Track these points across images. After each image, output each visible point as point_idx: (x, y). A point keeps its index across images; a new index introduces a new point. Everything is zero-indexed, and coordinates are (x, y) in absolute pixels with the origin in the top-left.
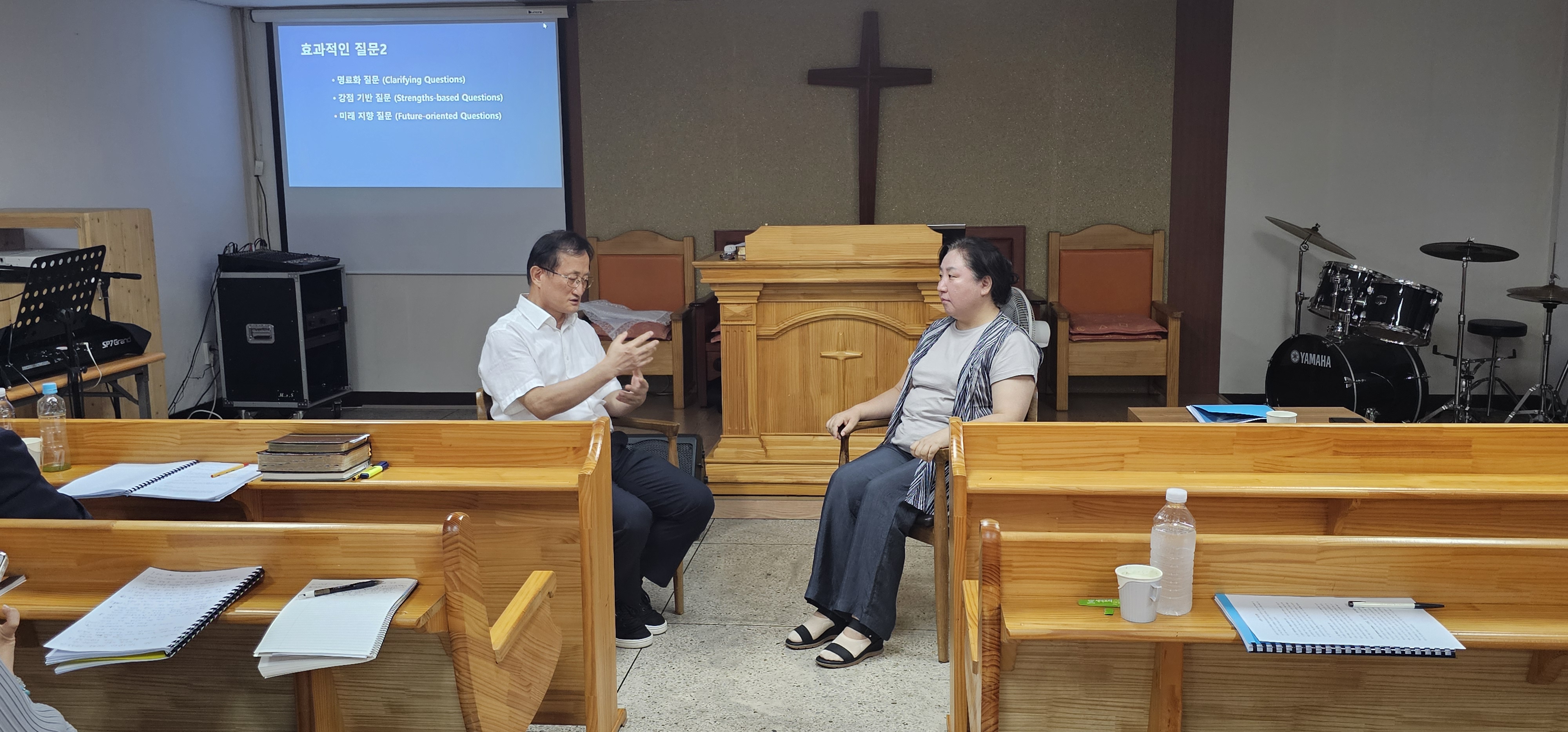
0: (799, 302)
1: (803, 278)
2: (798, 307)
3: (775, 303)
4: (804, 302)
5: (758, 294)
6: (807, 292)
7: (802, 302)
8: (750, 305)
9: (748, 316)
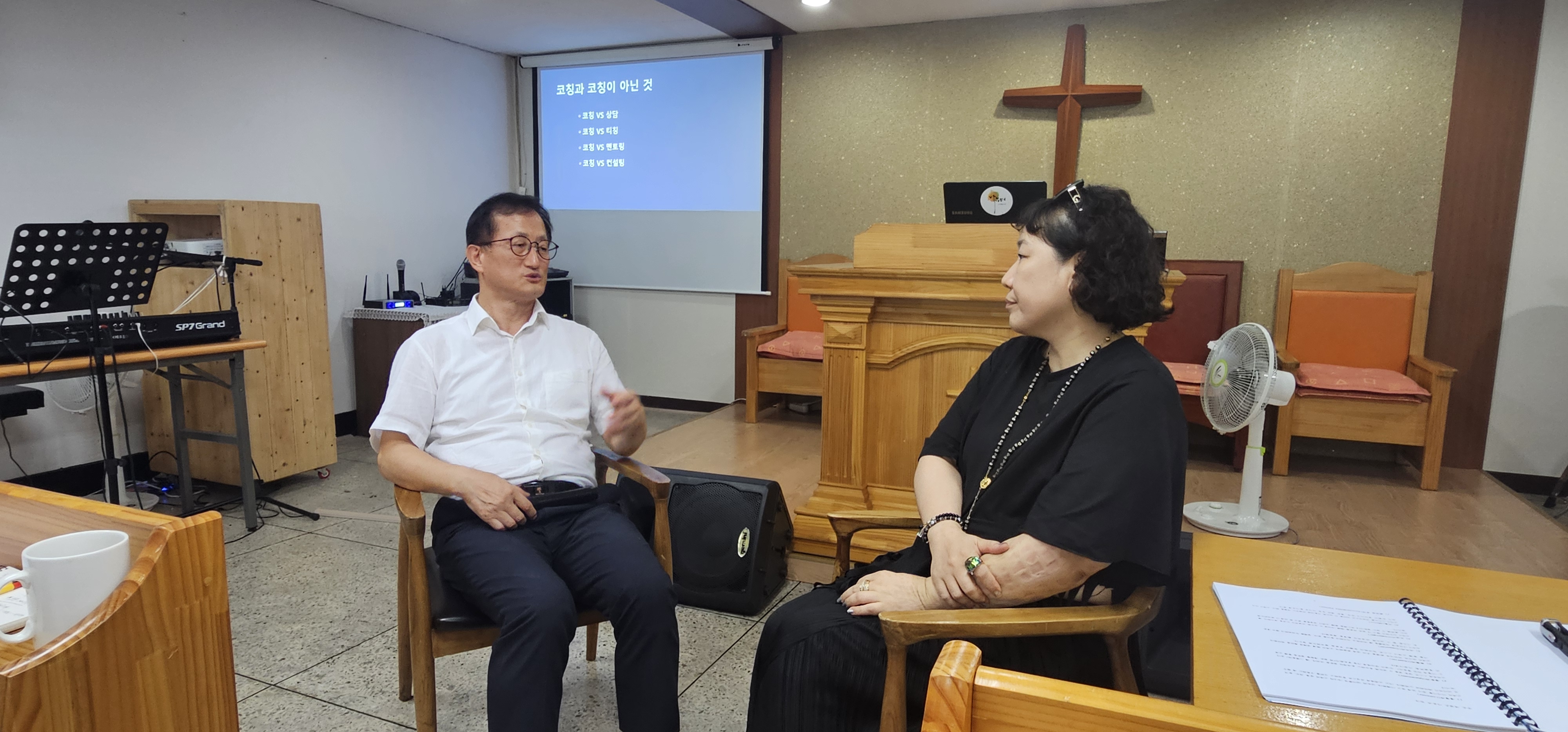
0: (922, 324)
1: (925, 292)
2: (923, 331)
3: (892, 324)
4: (929, 325)
5: (869, 310)
6: (933, 312)
7: (926, 324)
8: (859, 324)
9: (856, 339)
